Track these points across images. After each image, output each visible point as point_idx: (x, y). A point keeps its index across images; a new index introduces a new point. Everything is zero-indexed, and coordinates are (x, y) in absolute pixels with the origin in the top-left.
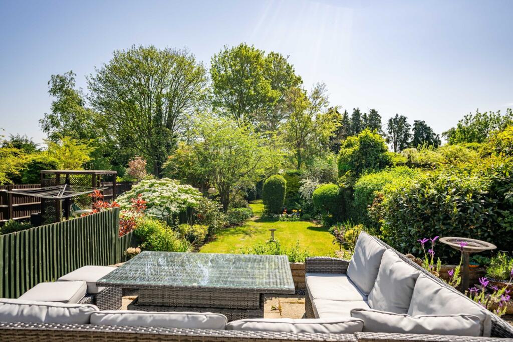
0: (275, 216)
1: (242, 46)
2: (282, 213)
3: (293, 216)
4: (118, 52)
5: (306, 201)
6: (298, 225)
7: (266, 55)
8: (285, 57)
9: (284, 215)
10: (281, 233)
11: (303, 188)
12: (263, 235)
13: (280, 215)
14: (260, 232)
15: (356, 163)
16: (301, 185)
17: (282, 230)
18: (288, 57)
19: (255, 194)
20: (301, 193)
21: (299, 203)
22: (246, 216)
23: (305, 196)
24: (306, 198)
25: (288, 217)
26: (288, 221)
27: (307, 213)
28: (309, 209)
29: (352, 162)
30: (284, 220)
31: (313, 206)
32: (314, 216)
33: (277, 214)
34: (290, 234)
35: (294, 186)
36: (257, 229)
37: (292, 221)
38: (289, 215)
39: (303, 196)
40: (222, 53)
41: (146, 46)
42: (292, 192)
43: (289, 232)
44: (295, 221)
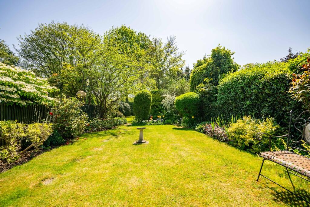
0: (144, 121)
1: (123, 27)
2: (149, 119)
3: (158, 121)
4: (42, 25)
5: (166, 110)
6: (164, 127)
7: (137, 33)
8: (148, 35)
9: (150, 121)
10: (150, 133)
11: (164, 101)
12: (131, 136)
13: (148, 121)
14: (129, 133)
15: (210, 73)
16: (163, 98)
17: (151, 131)
18: (150, 36)
19: (130, 111)
20: (162, 105)
21: (161, 112)
22: (119, 122)
23: (165, 107)
24: (166, 108)
25: (153, 122)
26: (154, 125)
27: (168, 119)
28: (169, 116)
29: (207, 73)
30: (150, 125)
31: (173, 114)
32: (173, 121)
33: (144, 120)
34: (159, 134)
35: (156, 101)
36: (126, 131)
37: (157, 125)
38: (155, 121)
39: (164, 107)
40: (111, 30)
41: (62, 22)
42: (156, 105)
43: (157, 133)
44: (159, 124)
